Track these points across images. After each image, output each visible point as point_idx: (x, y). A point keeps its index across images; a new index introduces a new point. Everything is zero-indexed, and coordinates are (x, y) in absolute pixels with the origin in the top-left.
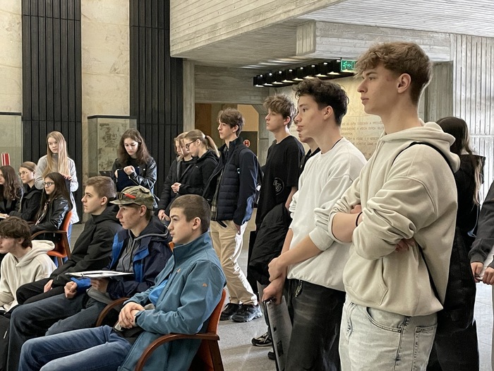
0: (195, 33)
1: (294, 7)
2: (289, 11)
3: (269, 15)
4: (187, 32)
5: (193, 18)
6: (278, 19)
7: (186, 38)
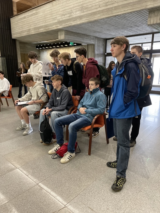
0: (22, 31)
1: (59, 25)
2: (57, 27)
3: (50, 27)
4: (18, 31)
5: (20, 27)
6: (53, 29)
7: (18, 33)
